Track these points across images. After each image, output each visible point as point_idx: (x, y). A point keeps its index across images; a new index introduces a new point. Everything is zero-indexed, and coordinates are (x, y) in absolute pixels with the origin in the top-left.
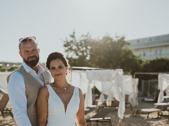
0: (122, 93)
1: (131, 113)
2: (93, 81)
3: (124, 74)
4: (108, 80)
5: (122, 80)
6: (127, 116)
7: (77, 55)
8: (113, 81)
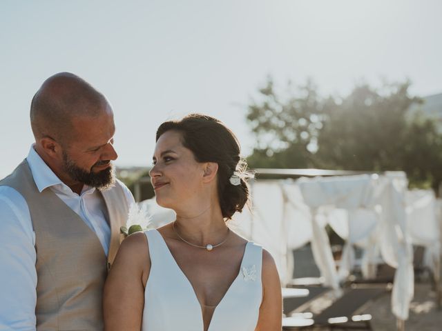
0: (403, 244)
1: (432, 299)
2: (321, 210)
3: (409, 187)
4: (363, 206)
5: (404, 205)
6: (419, 309)
7: (284, 139)
8: (378, 209)
